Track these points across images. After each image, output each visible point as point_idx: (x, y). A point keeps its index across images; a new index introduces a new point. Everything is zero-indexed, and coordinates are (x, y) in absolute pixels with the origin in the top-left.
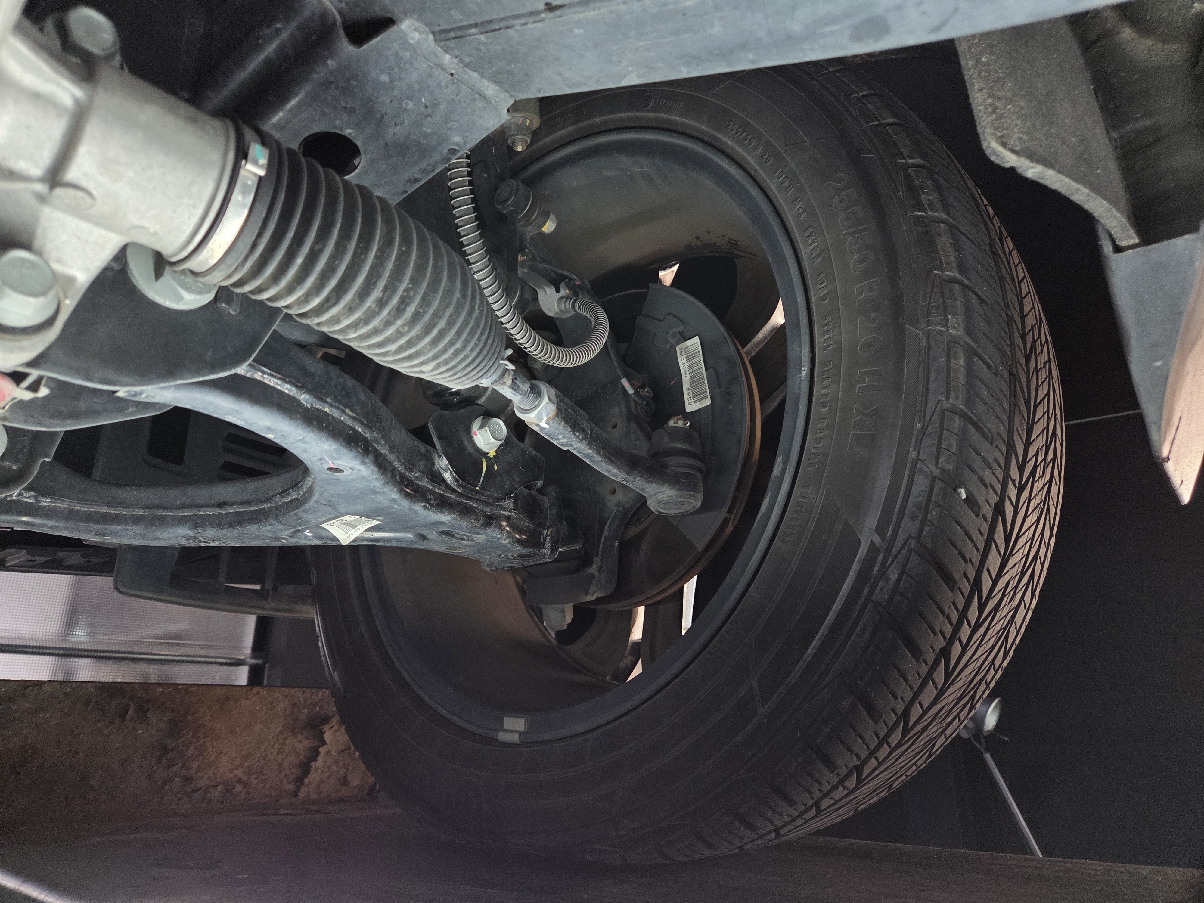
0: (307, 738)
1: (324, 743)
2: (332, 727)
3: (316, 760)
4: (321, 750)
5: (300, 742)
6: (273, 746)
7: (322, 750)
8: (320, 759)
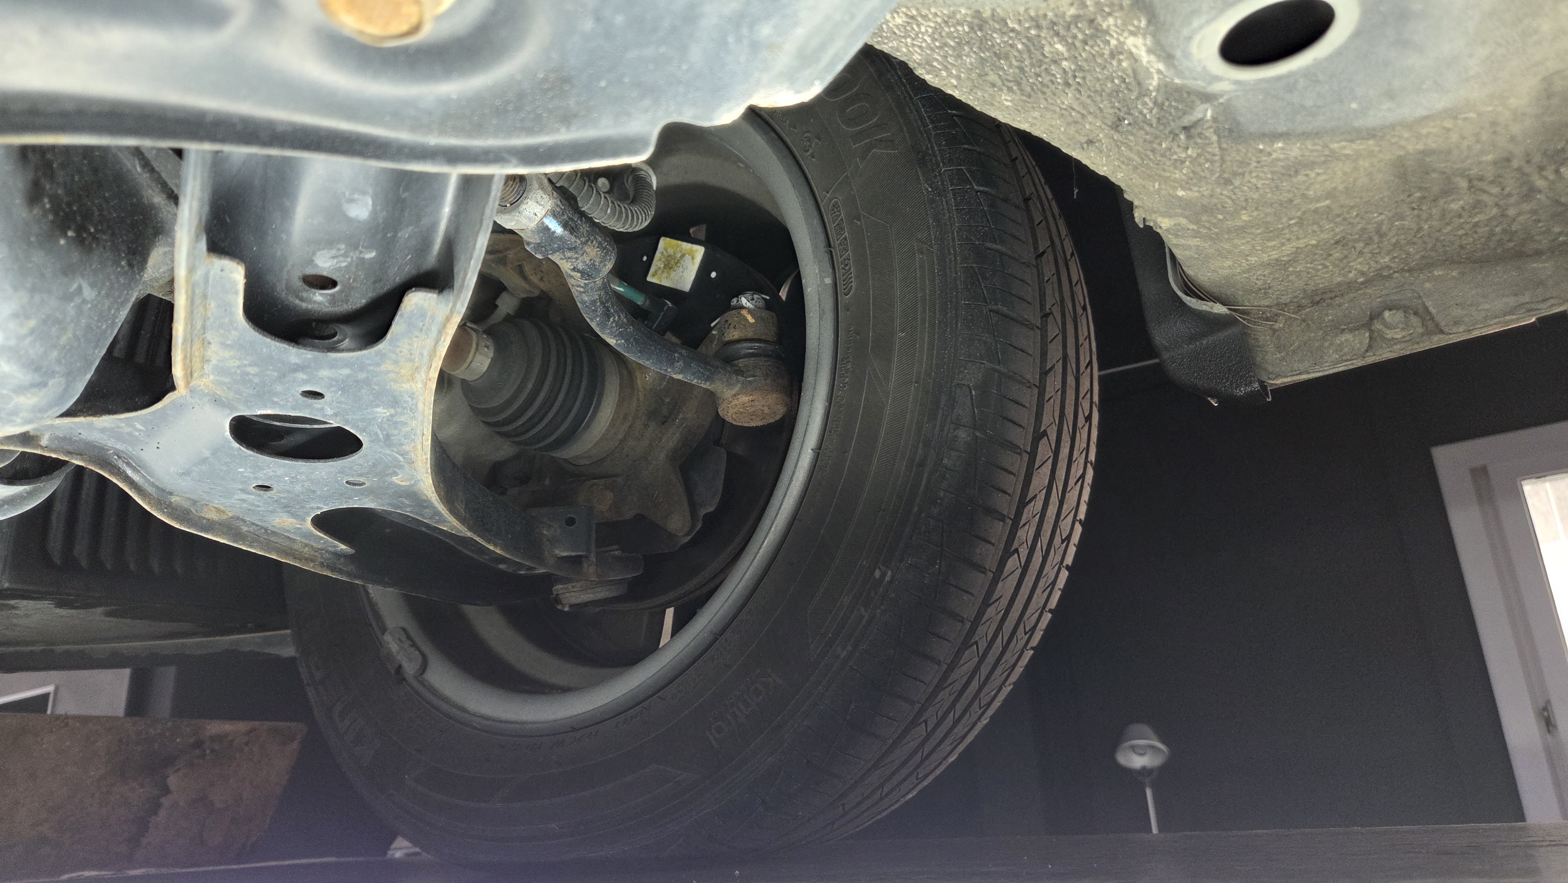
0: (142, 786)
1: (167, 791)
2: (179, 769)
3: (156, 814)
4: (163, 800)
5: (133, 791)
6: (93, 796)
7: (165, 801)
8: (162, 813)
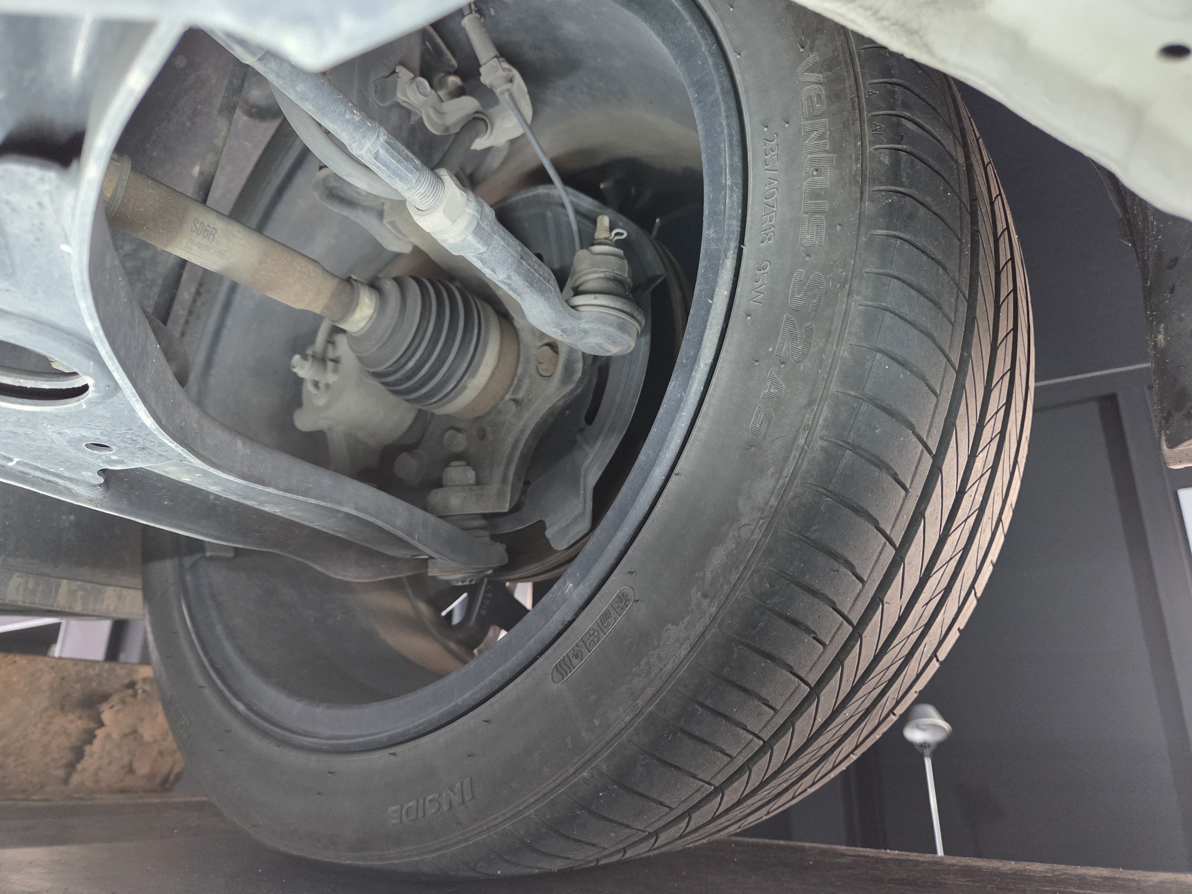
0: (80, 718)
1: (101, 724)
2: (113, 705)
3: (91, 744)
4: (98, 732)
5: (71, 722)
6: (35, 725)
8: (97, 742)
